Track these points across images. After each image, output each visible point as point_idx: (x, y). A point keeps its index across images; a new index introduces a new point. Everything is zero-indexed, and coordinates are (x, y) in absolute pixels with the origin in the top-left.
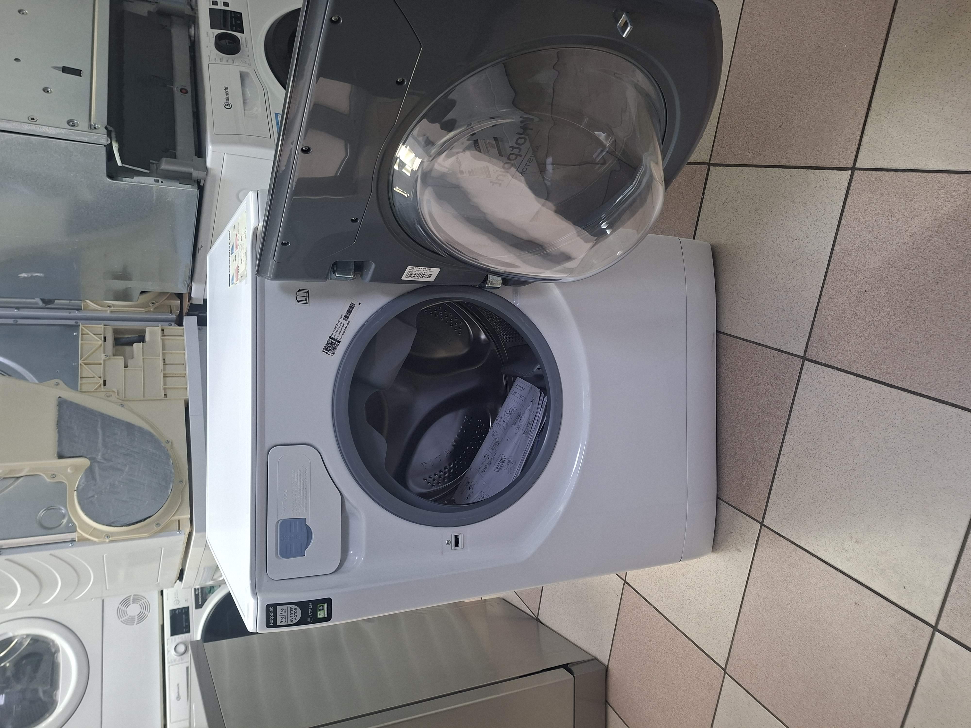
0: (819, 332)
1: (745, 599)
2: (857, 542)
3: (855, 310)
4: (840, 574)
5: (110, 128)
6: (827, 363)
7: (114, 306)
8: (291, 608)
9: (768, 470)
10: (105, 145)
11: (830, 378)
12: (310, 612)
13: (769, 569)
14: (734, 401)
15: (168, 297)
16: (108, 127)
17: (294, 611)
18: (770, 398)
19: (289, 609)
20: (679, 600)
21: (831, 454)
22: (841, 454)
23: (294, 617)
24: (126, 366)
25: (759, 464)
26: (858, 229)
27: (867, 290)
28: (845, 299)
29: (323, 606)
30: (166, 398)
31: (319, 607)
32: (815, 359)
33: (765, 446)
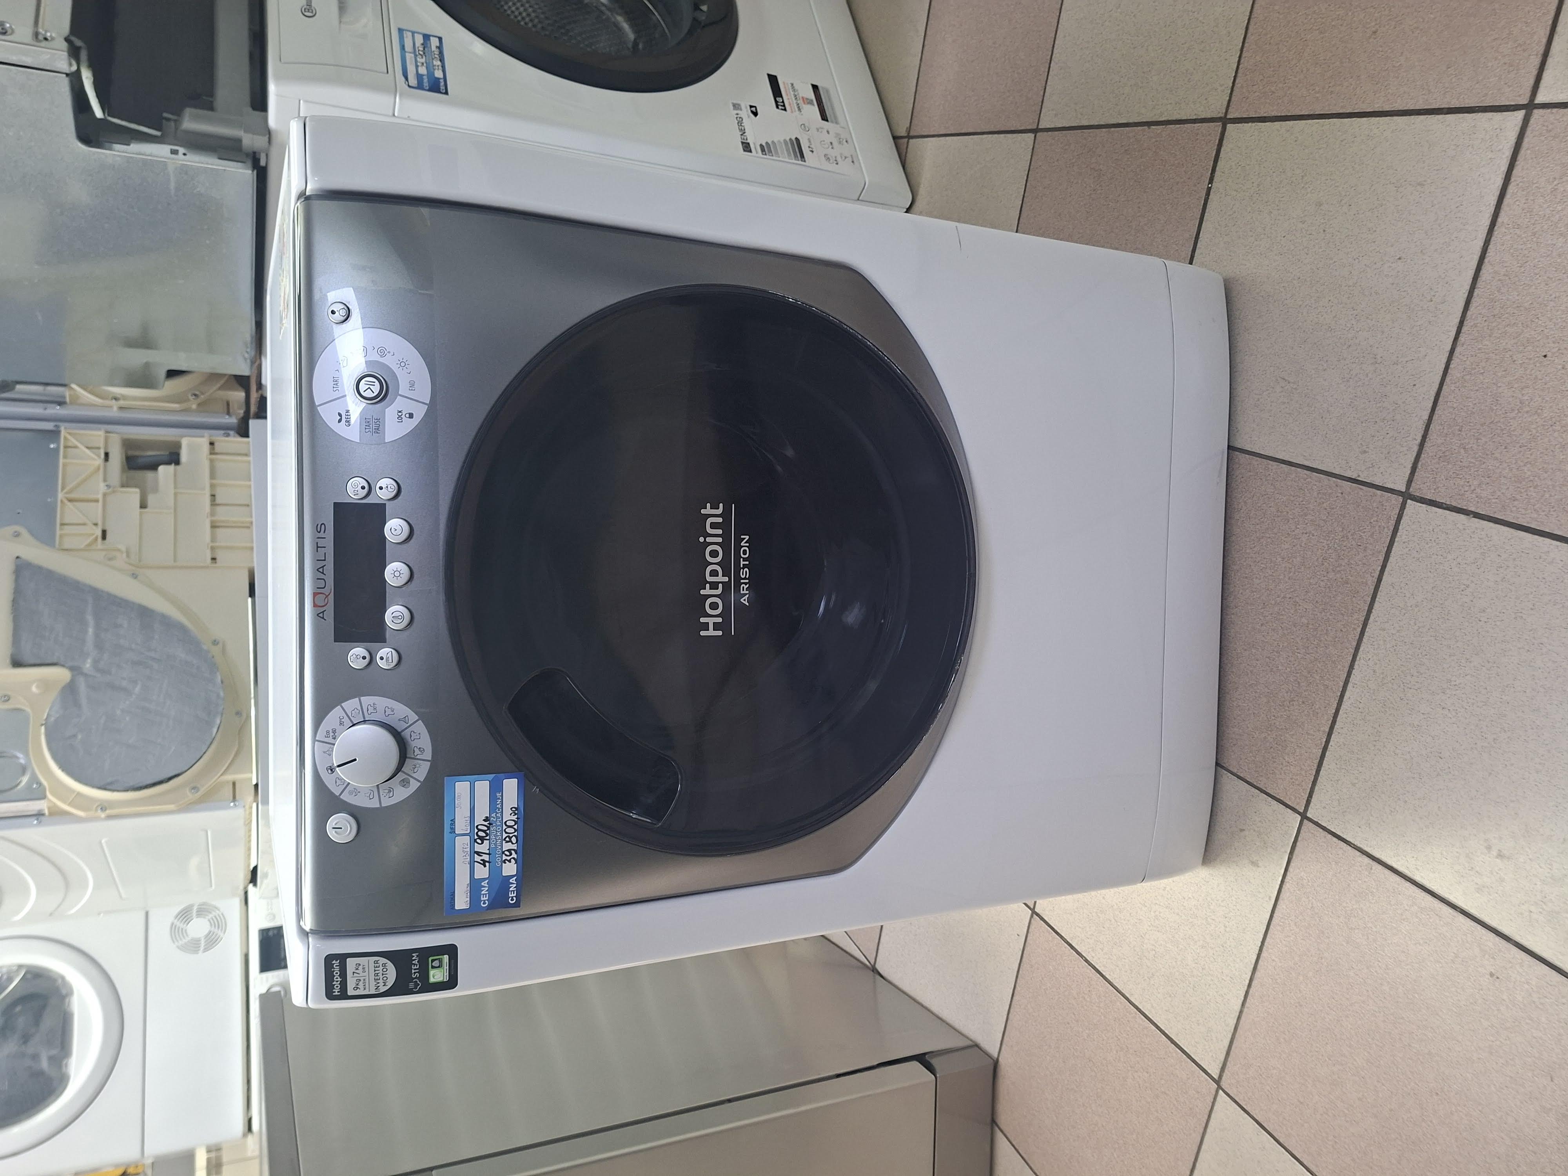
0: (1439, 441)
1: (1264, 954)
2: (1500, 855)
3: (1520, 396)
4: (1462, 918)
5: (78, 43)
6: (1454, 504)
7: (125, 398)
8: (376, 962)
9: (1320, 715)
10: (67, 75)
11: (1460, 534)
12: (413, 971)
13: (1314, 900)
14: (1258, 581)
15: (224, 383)
16: (73, 38)
17: (381, 968)
18: (1331, 575)
19: (372, 965)
21: (1455, 683)
22: (1475, 684)
23: (381, 981)
24: (143, 506)
25: (1303, 702)
26: (1536, 230)
27: (1549, 354)
28: (1499, 374)
29: (441, 961)
30: (214, 565)
31: (433, 961)
32: (1429, 496)
33: (1318, 667)
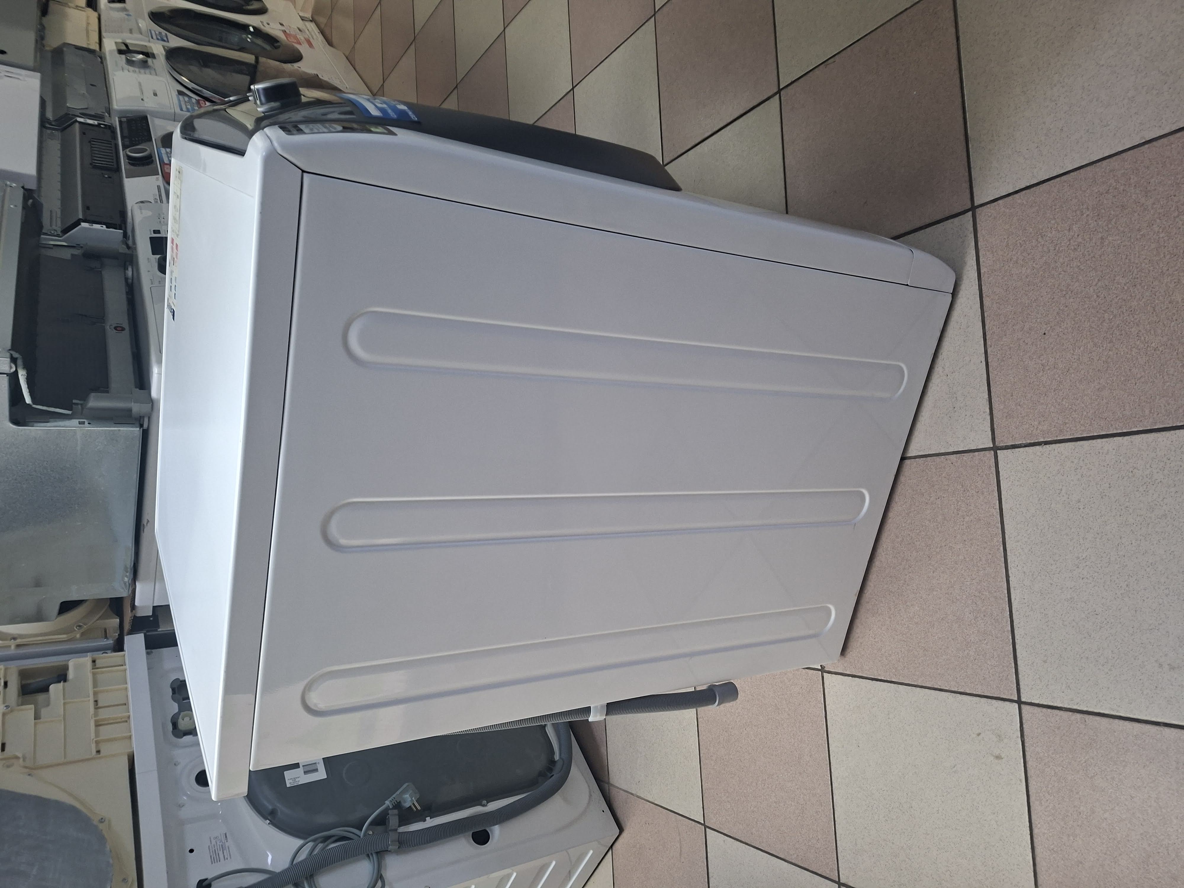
0: (1002, 407)
1: (1035, 831)
2: (1172, 668)
3: (1040, 362)
4: (1167, 730)
5: (16, 355)
6: (1029, 442)
7: (21, 636)
9: (1000, 620)
10: (7, 374)
11: (1041, 459)
13: (1054, 767)
14: (918, 543)
15: (105, 610)
16: (13, 352)
18: (967, 519)
20: (933, 878)
21: (1082, 558)
22: (1097, 552)
24: (37, 717)
25: (984, 616)
26: (1006, 269)
27: (1046, 332)
28: (1021, 354)
30: (99, 756)
32: (1010, 443)
33: (984, 586)
